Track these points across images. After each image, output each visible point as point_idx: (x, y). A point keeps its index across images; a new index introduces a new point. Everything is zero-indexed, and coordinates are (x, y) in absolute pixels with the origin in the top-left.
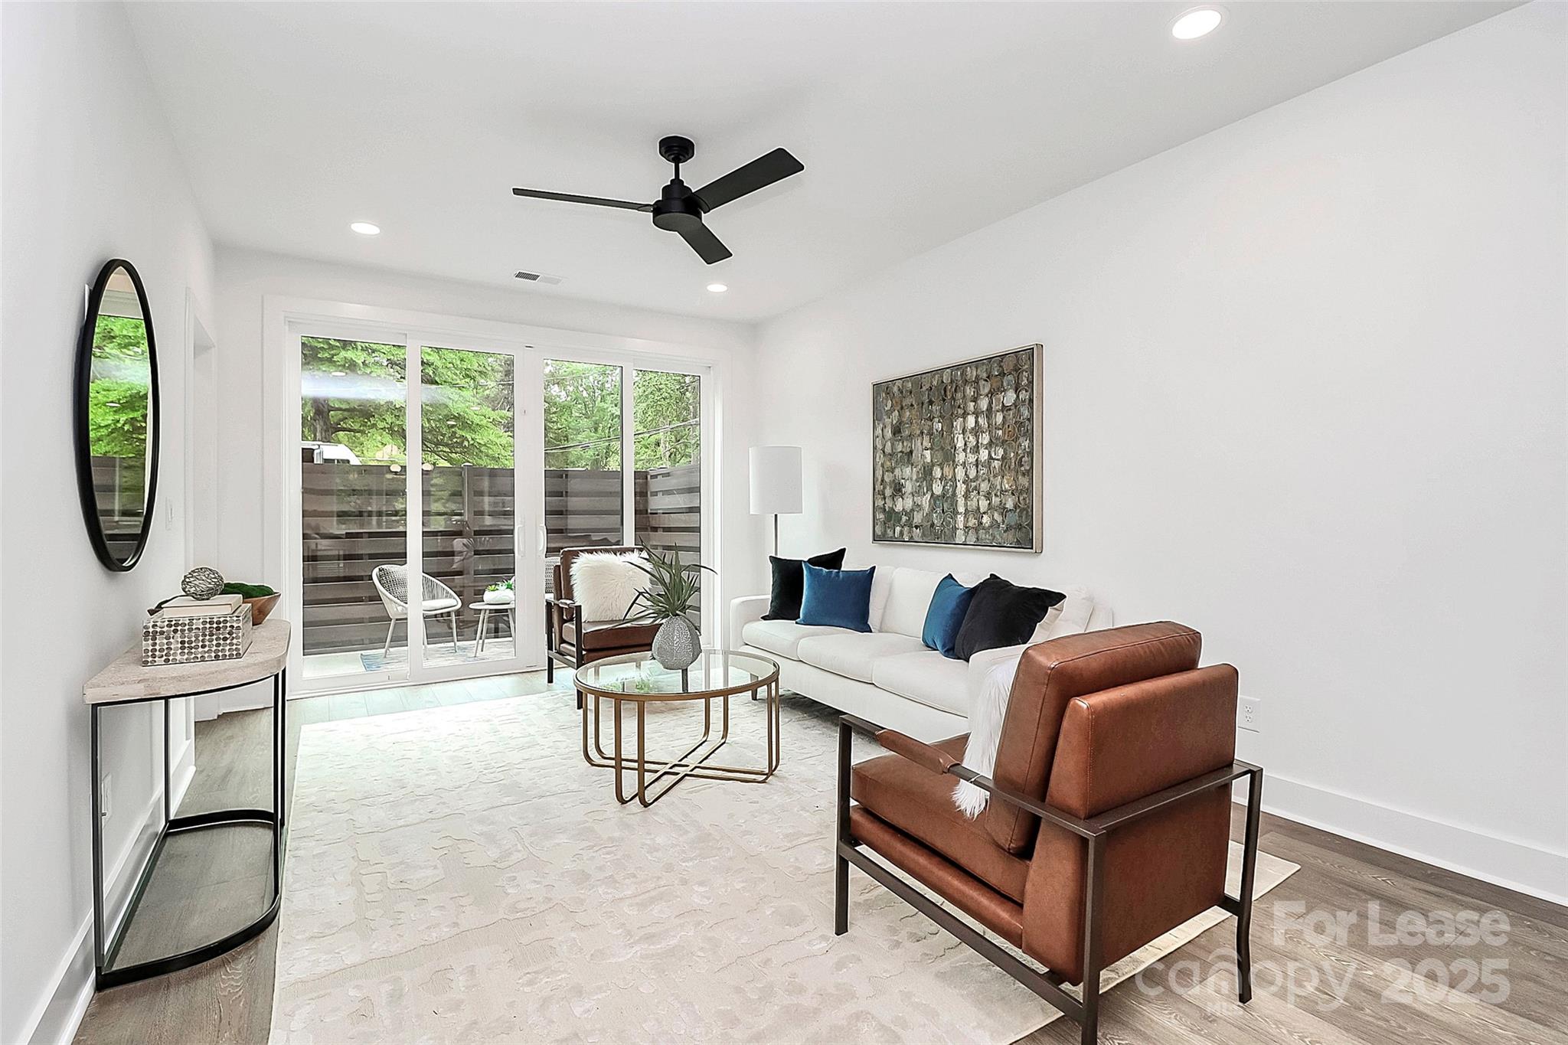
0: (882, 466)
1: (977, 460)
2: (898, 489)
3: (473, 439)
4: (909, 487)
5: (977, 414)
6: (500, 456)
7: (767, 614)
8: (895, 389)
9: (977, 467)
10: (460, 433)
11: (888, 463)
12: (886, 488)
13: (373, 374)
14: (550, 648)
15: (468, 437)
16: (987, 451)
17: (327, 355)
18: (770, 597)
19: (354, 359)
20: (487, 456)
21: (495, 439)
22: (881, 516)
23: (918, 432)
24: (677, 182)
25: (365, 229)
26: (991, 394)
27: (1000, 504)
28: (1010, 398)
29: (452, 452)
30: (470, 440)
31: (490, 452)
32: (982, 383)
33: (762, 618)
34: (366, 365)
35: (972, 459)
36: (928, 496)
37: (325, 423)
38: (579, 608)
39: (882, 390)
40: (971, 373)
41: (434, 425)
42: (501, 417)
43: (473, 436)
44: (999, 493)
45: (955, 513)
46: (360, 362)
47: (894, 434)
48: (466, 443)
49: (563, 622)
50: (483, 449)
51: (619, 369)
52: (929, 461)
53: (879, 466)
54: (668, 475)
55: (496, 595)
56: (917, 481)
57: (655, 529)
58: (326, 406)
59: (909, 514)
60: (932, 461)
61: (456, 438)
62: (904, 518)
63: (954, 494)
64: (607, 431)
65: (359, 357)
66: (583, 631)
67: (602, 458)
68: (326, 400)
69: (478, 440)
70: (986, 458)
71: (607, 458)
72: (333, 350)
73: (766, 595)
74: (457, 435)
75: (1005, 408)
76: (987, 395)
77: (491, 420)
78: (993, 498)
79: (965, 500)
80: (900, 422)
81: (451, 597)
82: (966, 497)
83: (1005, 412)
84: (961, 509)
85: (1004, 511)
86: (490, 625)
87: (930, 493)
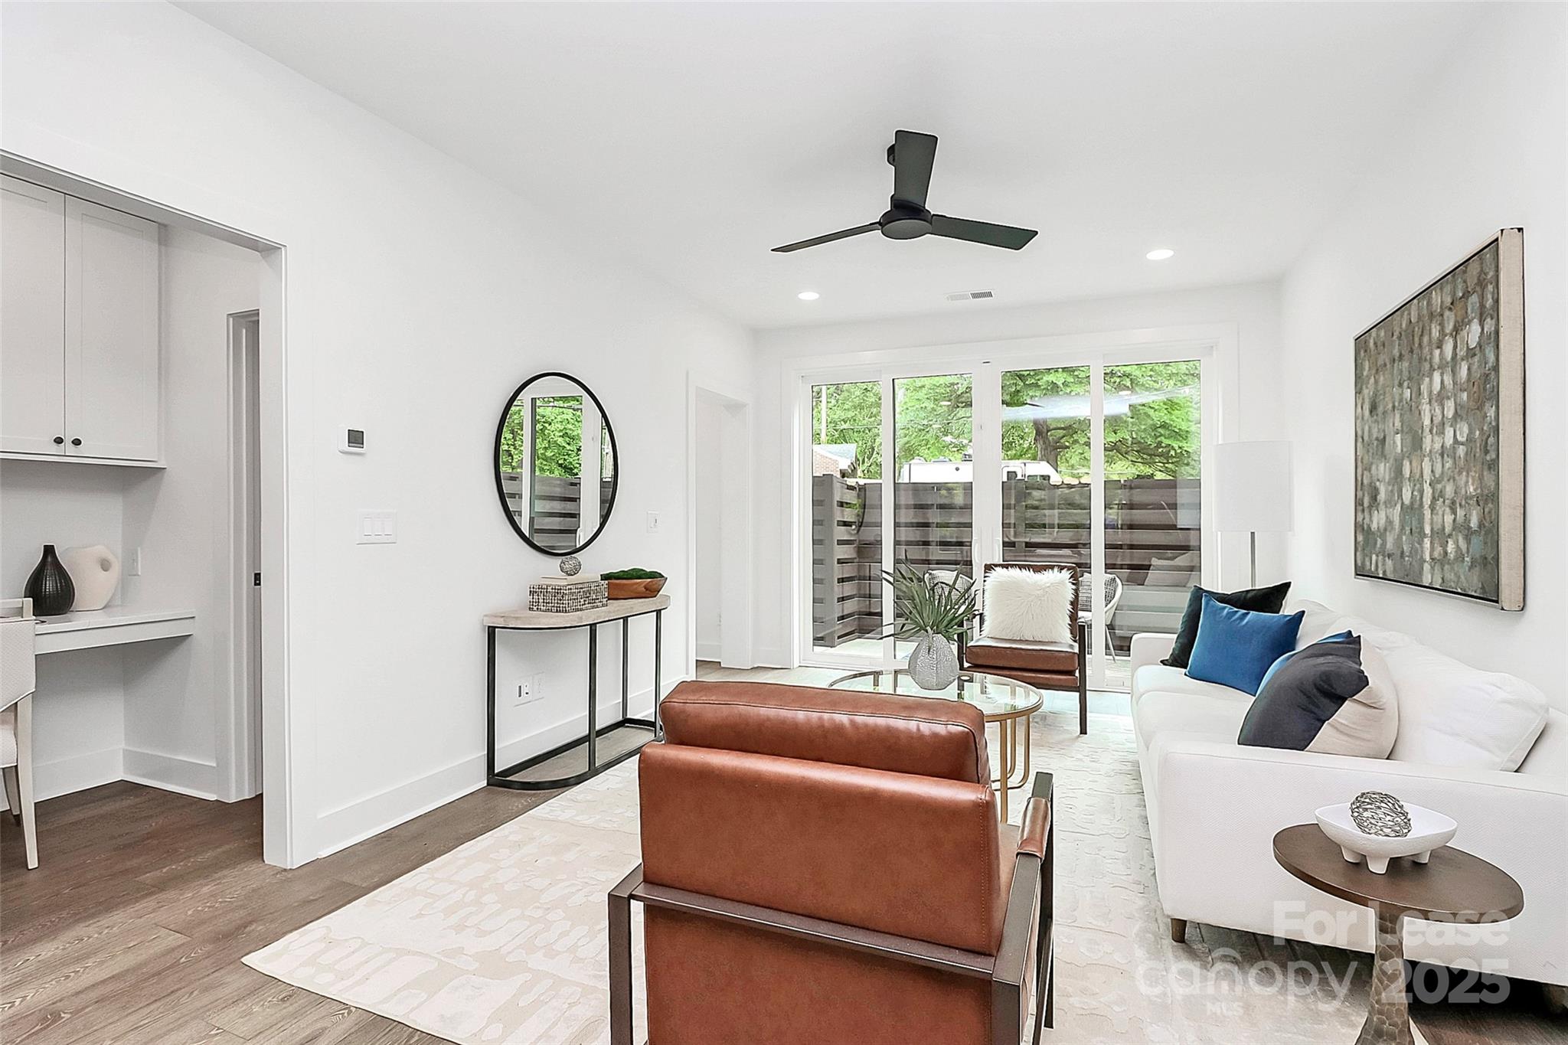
0: (1362, 460)
1: (1442, 446)
2: (1374, 497)
3: (1180, 448)
4: (1383, 494)
5: (1442, 368)
7: (1168, 658)
8: (1374, 342)
9: (1443, 457)
10: (1166, 442)
11: (1366, 458)
12: (1365, 498)
13: (1073, 393)
15: (1174, 445)
16: (1452, 429)
17: (1033, 381)
19: (1055, 381)
22: (1361, 538)
23: (1391, 406)
25: (809, 296)
26: (1456, 330)
27: (1465, 522)
28: (1474, 334)
29: (1168, 463)
30: (1177, 448)
32: (1446, 314)
33: (1162, 662)
34: (1067, 386)
35: (1438, 444)
36: (1399, 507)
37: (1044, 443)
39: (1361, 344)
43: (1181, 444)
44: (1463, 503)
45: (1423, 535)
46: (1060, 383)
47: (1372, 413)
48: (1172, 453)
52: (1399, 451)
53: (1359, 464)
56: (1389, 483)
58: (1045, 427)
59: (1383, 535)
60: (1402, 451)
61: (1162, 447)
62: (1379, 541)
63: (1421, 505)
65: (1059, 378)
68: (1045, 421)
69: (1185, 449)
70: (1451, 442)
72: (1038, 375)
74: (1163, 445)
75: (1469, 354)
76: (1451, 334)
78: (1458, 510)
79: (1432, 514)
80: (1378, 394)
82: (1432, 508)
83: (1470, 359)
84: (1428, 531)
85: (1468, 533)
87: (1400, 502)
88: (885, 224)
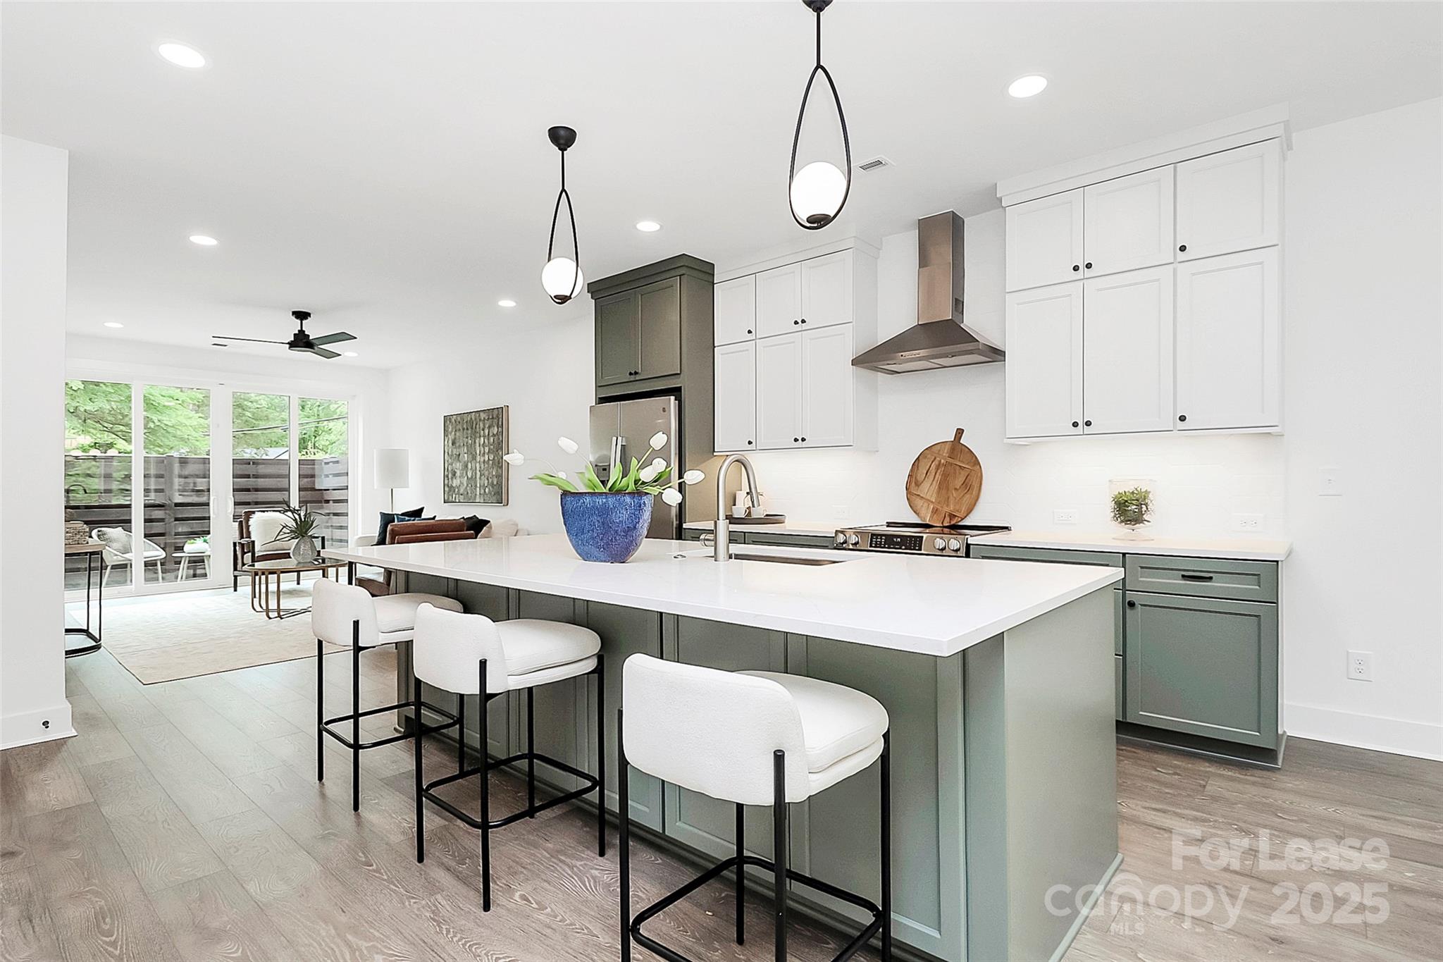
0: (448, 461)
1: (484, 460)
2: (454, 474)
3: (159, 421)
4: (458, 474)
5: (484, 436)
6: (190, 437)
7: (375, 543)
8: (453, 420)
9: (484, 463)
11: (450, 460)
12: (449, 475)
14: (235, 569)
15: (154, 418)
16: (487, 456)
18: (377, 535)
20: (175, 437)
21: (184, 421)
22: (447, 489)
23: (462, 444)
24: (302, 331)
26: (489, 427)
27: (492, 482)
28: (495, 430)
31: (179, 433)
32: (486, 421)
35: (482, 460)
36: (466, 478)
38: (253, 542)
39: (447, 419)
40: (483, 416)
41: (115, 407)
42: (191, 399)
43: (160, 418)
44: (491, 477)
45: (476, 486)
47: (453, 445)
49: (244, 553)
50: (169, 430)
51: (287, 399)
53: (446, 462)
54: (337, 462)
55: (193, 547)
56: (462, 470)
57: (327, 502)
59: (458, 487)
60: (467, 460)
62: (457, 490)
63: (475, 477)
64: (315, 410)
66: (256, 555)
67: (309, 436)
69: (165, 422)
70: (487, 459)
71: (316, 437)
73: (375, 532)
75: (494, 435)
77: (180, 402)
78: (489, 479)
79: (479, 480)
80: (455, 439)
81: (158, 550)
82: (480, 478)
84: (478, 485)
85: (493, 485)
86: (189, 571)
87: (466, 476)
88: (292, 345)
